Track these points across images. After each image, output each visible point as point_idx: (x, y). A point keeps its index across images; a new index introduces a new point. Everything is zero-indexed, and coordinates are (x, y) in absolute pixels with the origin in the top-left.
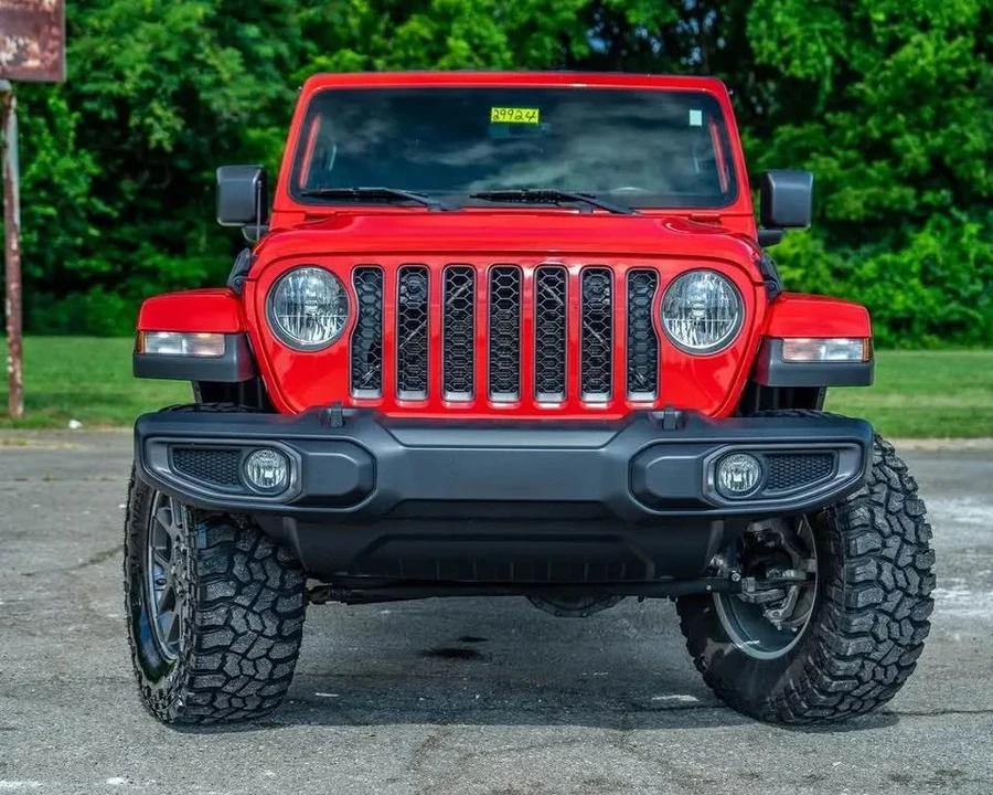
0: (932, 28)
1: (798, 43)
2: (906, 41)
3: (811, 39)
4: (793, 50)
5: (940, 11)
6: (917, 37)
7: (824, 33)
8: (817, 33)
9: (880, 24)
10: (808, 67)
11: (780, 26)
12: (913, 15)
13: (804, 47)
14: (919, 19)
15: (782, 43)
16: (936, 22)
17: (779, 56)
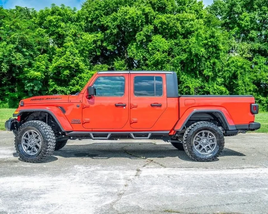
0: (160, 51)
6: (157, 53)
7: (141, 52)
8: (139, 52)
11: (133, 50)
13: (137, 54)
14: (157, 49)
17: (133, 56)
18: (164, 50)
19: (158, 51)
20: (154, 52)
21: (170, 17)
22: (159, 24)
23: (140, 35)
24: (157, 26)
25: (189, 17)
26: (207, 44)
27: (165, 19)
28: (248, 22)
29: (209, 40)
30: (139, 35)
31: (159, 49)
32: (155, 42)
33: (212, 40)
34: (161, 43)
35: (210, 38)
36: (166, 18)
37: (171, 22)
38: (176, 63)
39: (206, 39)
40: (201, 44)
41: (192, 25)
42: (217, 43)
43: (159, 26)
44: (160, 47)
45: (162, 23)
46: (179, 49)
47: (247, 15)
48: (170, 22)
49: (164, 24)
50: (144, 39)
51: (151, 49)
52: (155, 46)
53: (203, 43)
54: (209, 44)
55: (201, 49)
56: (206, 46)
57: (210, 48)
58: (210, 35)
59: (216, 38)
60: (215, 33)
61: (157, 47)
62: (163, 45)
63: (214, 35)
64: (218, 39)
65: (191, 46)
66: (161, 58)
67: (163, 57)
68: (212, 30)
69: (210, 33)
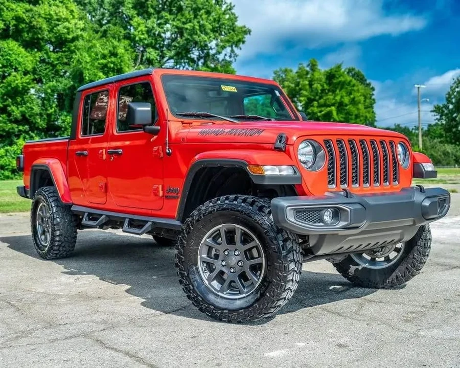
0: (19, 71)
2: (9, 75)
6: (14, 73)
12: (11, 66)
14: (14, 67)
16: (20, 69)
18: (26, 70)
19: (16, 70)
21: (31, 10)
22: (12, 20)
24: (10, 24)
25: (61, 14)
26: (105, 66)
27: (24, 13)
28: (143, 34)
29: (110, 60)
31: (18, 66)
32: (10, 54)
33: (113, 59)
34: (21, 55)
35: (110, 57)
36: (24, 11)
37: (35, 19)
38: (50, 94)
39: (104, 57)
40: (96, 64)
41: (68, 29)
42: (120, 65)
43: (12, 24)
44: (19, 64)
45: (19, 19)
46: (48, 70)
47: (142, 22)
48: (33, 19)
49: (23, 21)
52: (9, 60)
53: (99, 64)
54: (108, 65)
55: (99, 74)
56: (105, 69)
57: (110, 73)
58: (110, 51)
59: (120, 58)
60: (118, 48)
61: (12, 62)
62: (24, 61)
63: (117, 52)
64: (122, 58)
65: (82, 67)
66: (22, 83)
67: (26, 83)
68: (113, 43)
69: (110, 48)
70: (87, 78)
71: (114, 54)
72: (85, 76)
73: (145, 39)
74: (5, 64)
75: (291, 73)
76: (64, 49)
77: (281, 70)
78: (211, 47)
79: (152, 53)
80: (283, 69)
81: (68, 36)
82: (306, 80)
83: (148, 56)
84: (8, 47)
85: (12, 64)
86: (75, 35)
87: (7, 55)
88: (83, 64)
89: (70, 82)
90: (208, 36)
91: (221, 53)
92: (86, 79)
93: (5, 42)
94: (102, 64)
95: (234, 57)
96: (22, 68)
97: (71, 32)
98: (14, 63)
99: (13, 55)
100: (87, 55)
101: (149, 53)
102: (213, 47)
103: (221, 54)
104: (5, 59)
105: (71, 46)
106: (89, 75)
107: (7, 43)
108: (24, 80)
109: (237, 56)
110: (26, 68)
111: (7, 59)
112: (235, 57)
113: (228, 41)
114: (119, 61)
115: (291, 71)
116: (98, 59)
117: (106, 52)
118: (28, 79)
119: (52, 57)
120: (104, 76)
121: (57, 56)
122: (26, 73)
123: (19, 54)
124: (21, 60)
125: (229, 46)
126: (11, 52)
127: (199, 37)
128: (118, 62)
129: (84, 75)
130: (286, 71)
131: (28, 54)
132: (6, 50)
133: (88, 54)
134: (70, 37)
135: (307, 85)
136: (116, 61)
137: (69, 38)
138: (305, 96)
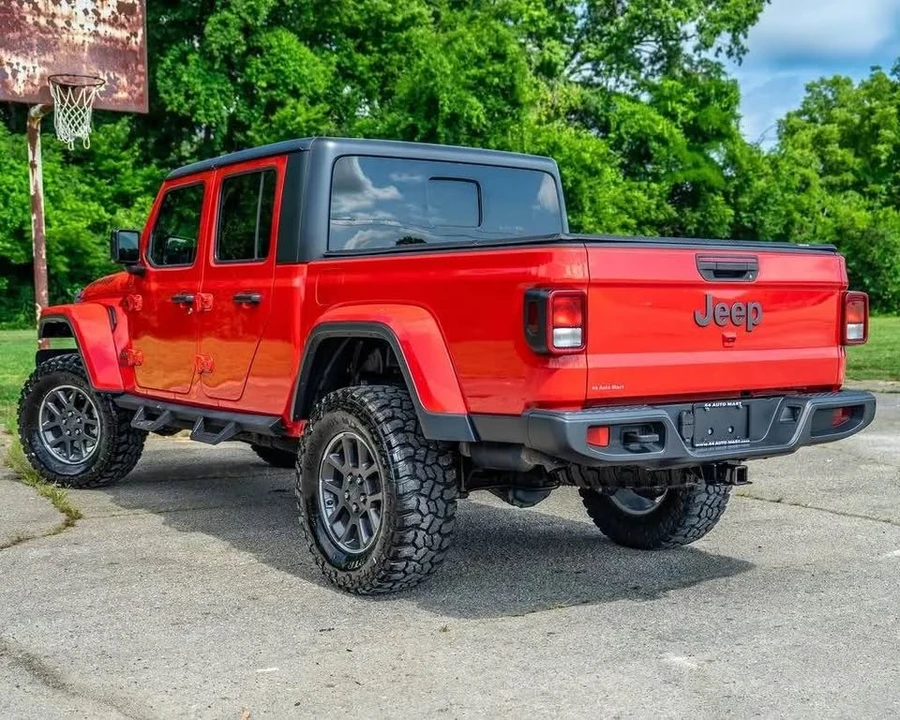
0: (301, 95)
1: (202, 98)
2: (282, 104)
3: (212, 95)
4: (199, 103)
5: (305, 84)
6: (291, 101)
7: (221, 92)
8: (215, 91)
9: (264, 89)
10: (210, 117)
11: (186, 84)
12: (286, 85)
13: (206, 101)
14: (291, 88)
15: (188, 97)
16: (302, 91)
17: (187, 106)
18: (315, 93)
19: (295, 94)
20: (278, 95)
23: (224, 23)
26: (481, 81)
29: (491, 69)
30: (219, 26)
31: (298, 86)
32: (283, 59)
33: (498, 67)
34: (304, 62)
35: (491, 62)
40: (463, 78)
42: (512, 79)
44: (302, 81)
50: (238, 42)
51: (264, 84)
52: (282, 72)
53: (468, 77)
54: (488, 80)
55: (470, 100)
56: (479, 86)
57: (490, 96)
58: (491, 49)
59: (511, 63)
60: (507, 42)
61: (287, 77)
62: (311, 74)
63: (505, 51)
64: (515, 64)
65: (435, 85)
66: (307, 121)
67: (316, 121)
68: (497, 31)
69: (491, 43)
70: (446, 109)
71: (499, 56)
72: (442, 106)
73: (542, 18)
74: (274, 82)
75: (848, 88)
76: (383, 46)
77: (822, 81)
78: (685, 34)
79: (556, 50)
80: (829, 77)
81: (394, 18)
82: (892, 105)
83: (547, 58)
84: (280, 45)
85: (288, 81)
86: (407, 13)
87: (278, 62)
88: (438, 79)
89: (406, 119)
90: (686, 10)
91: (711, 46)
92: (443, 111)
93: (271, 34)
94: (474, 77)
95: (738, 54)
96: (307, 88)
97: (399, 10)
98: (293, 78)
99: (291, 63)
100: (445, 60)
101: (548, 49)
102: (689, 34)
103: (710, 50)
104: (273, 71)
105: (401, 39)
106: (451, 102)
107: (276, 37)
108: (312, 114)
109: (744, 53)
110: (315, 88)
111: (279, 71)
112: (741, 55)
113: (727, 19)
114: (511, 71)
115: (848, 82)
116: (465, 67)
117: (482, 51)
118: (319, 112)
119: (360, 63)
120: (479, 104)
121: (370, 60)
122: (314, 100)
123: (301, 60)
124: (306, 72)
125: (729, 31)
126: (286, 56)
127: (664, 11)
128: (506, 72)
129: (441, 103)
130: (836, 82)
131: (317, 59)
132: (276, 50)
133: (446, 56)
134: (399, 18)
135: (892, 115)
136: (503, 70)
137: (395, 23)
138: (889, 141)
